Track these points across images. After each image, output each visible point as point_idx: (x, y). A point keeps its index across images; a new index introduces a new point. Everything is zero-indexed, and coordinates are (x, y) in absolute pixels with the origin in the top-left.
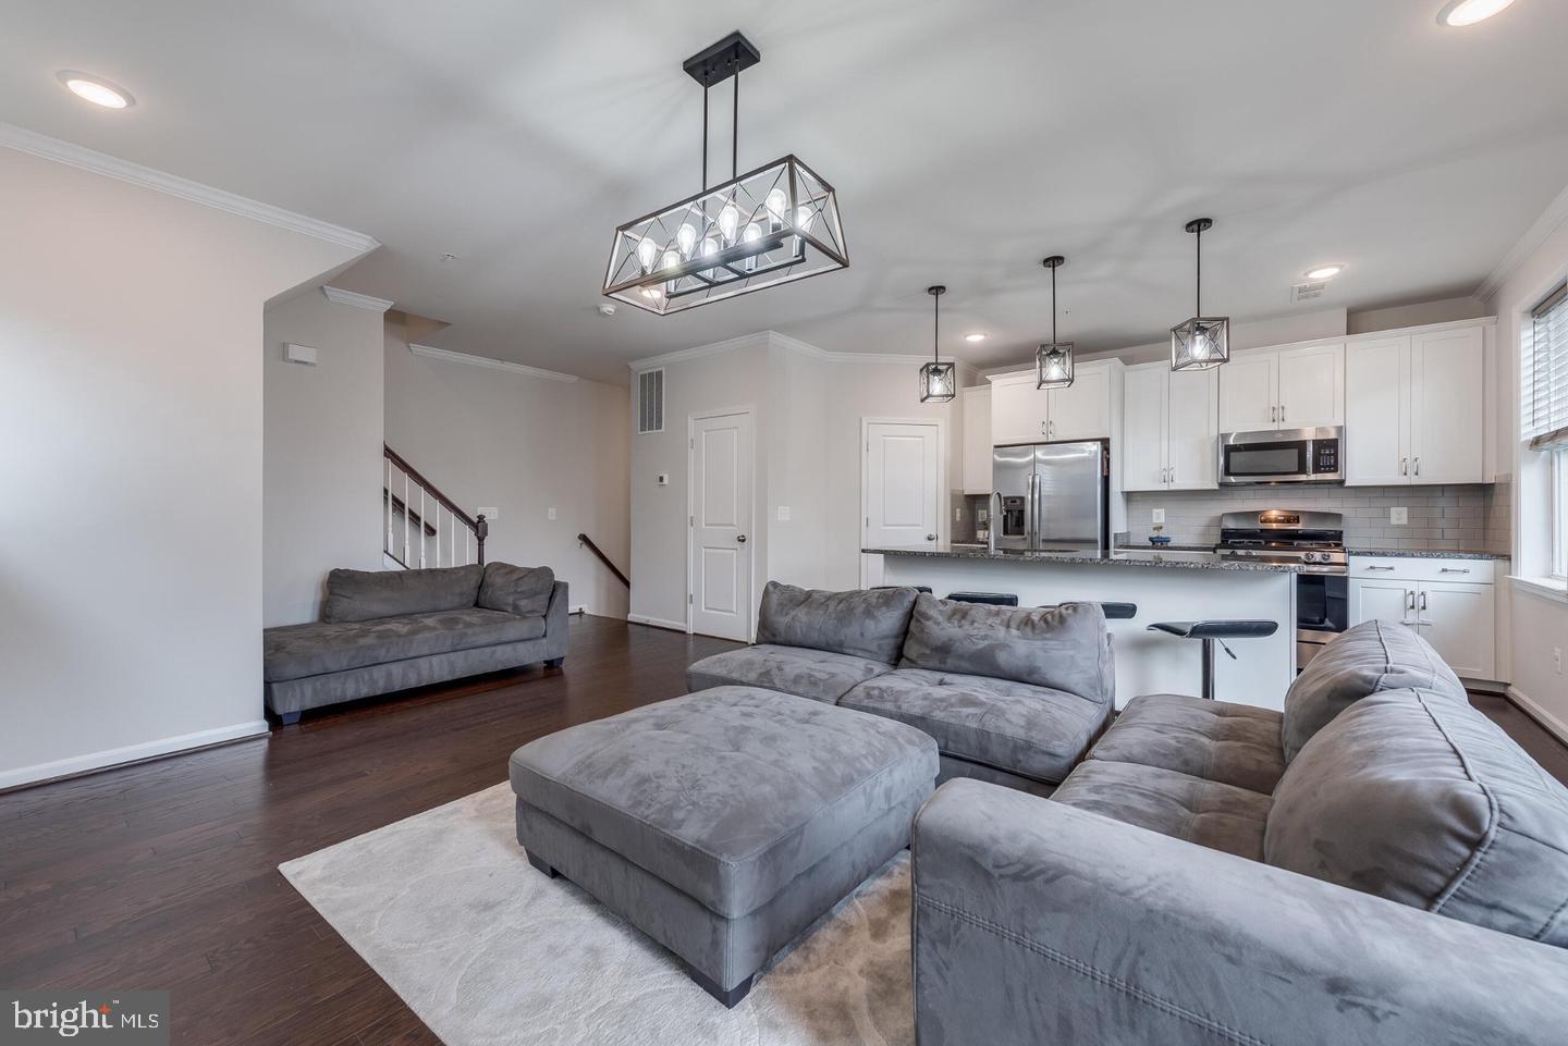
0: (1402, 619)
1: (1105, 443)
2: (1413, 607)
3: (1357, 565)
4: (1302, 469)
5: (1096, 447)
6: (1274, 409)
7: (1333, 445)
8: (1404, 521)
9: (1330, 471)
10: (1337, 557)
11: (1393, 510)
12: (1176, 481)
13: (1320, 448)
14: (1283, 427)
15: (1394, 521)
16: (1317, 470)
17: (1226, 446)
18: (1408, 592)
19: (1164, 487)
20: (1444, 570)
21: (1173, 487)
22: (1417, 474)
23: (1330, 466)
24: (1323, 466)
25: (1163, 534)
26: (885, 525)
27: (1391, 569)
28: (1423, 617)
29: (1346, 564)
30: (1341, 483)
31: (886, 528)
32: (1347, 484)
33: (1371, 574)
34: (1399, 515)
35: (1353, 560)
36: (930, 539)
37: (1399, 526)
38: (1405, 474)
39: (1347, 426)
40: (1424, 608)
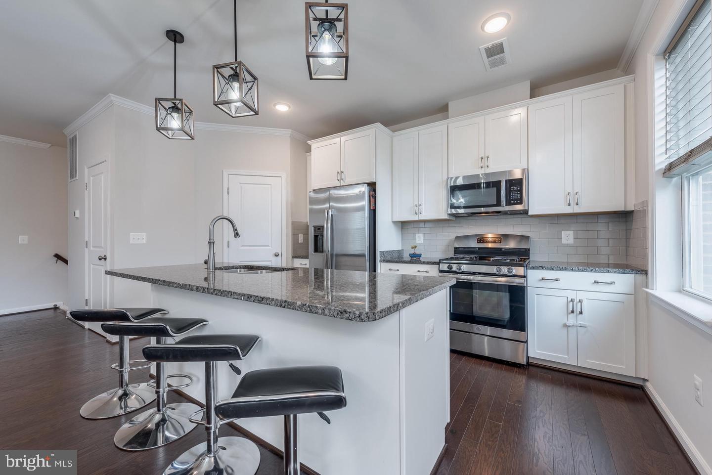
0: (565, 321)
1: (372, 186)
2: (573, 312)
3: (534, 277)
4: (499, 204)
5: (365, 189)
6: (482, 158)
7: (519, 182)
8: (571, 241)
9: (517, 204)
10: (520, 271)
11: (564, 233)
12: (423, 213)
13: (510, 186)
14: (488, 171)
15: (564, 241)
16: (508, 203)
17: (451, 187)
18: (569, 299)
19: (416, 218)
20: (596, 282)
21: (422, 217)
22: (577, 204)
23: (517, 200)
24: (512, 200)
25: (417, 251)
26: (243, 246)
27: (557, 280)
28: (581, 320)
29: (524, 277)
30: (525, 212)
31: (242, 248)
32: (530, 213)
33: (542, 284)
34: (568, 237)
35: (530, 273)
36: (277, 255)
37: (567, 245)
38: (569, 205)
39: (529, 169)
40: (581, 313)
